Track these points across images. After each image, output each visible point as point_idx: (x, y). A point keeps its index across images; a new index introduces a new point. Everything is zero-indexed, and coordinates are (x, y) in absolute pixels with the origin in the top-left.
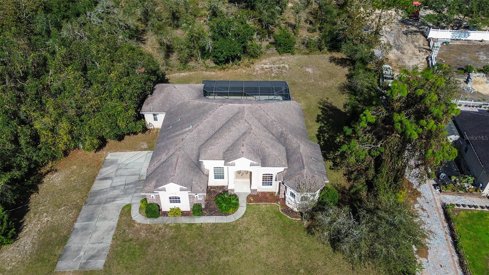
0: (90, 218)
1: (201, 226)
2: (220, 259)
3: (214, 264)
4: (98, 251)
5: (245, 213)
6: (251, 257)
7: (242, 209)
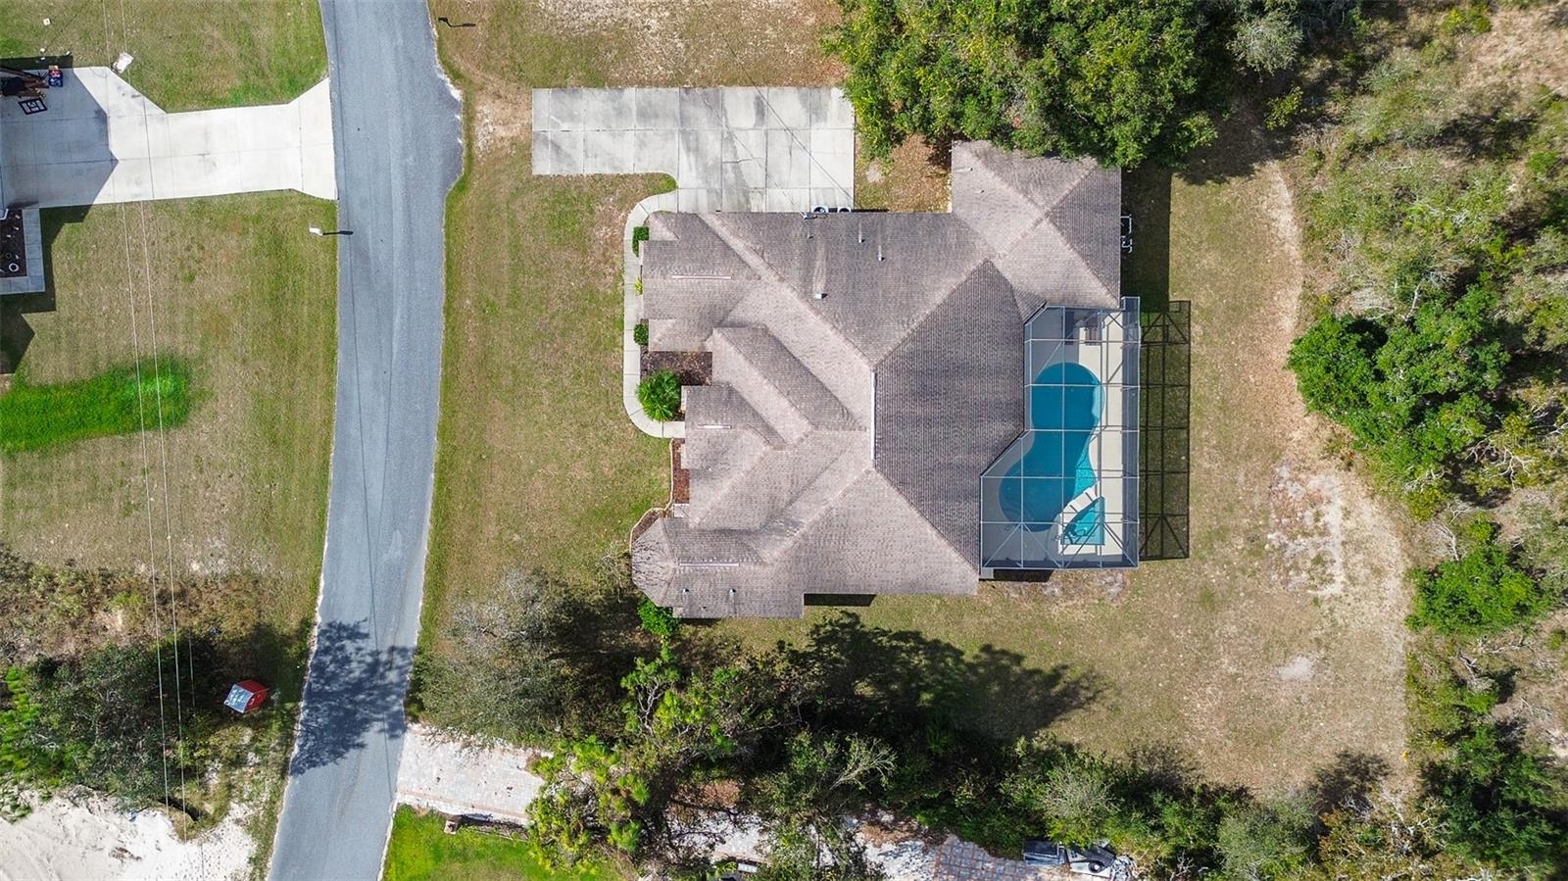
0: (644, 115)
1: (616, 345)
2: (545, 387)
3: (536, 377)
4: (569, 156)
5: (645, 435)
7: (655, 429)
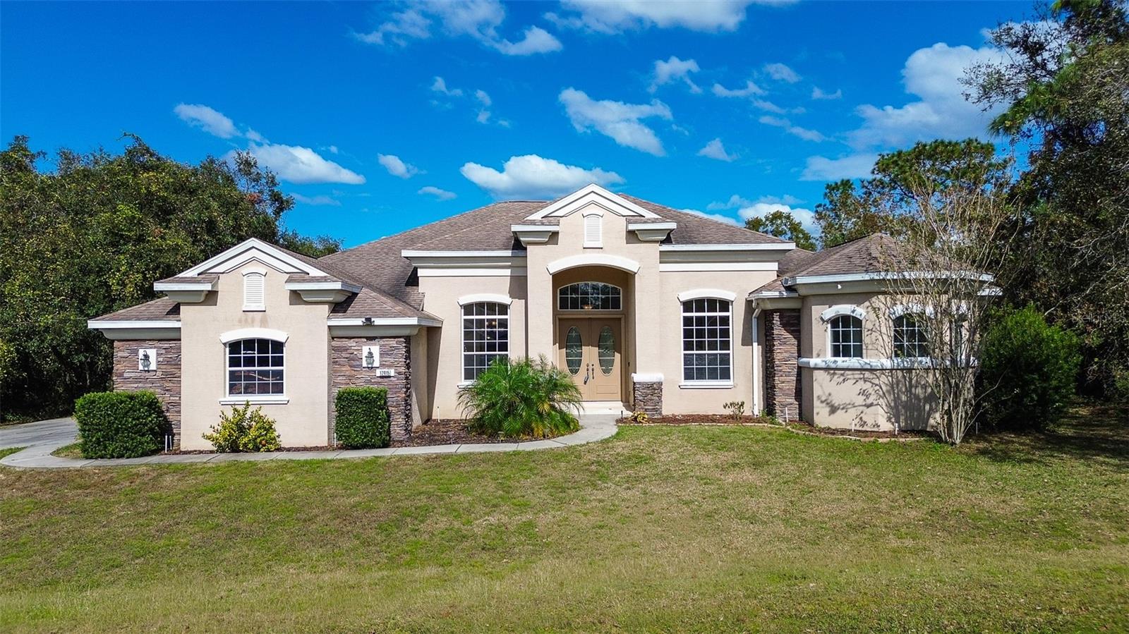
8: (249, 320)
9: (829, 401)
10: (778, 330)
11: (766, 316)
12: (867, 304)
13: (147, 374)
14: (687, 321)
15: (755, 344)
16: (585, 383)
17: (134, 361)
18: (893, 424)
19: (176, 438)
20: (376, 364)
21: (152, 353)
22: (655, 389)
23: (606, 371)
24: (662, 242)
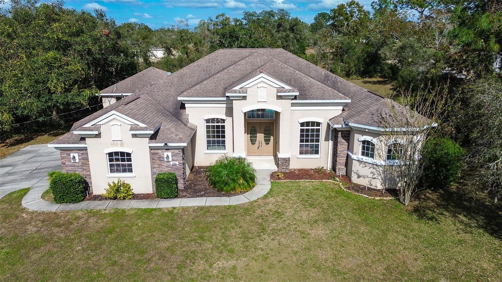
1: (171, 212)
2: (211, 266)
3: (195, 275)
5: (269, 193)
6: (295, 259)
7: (262, 188)
8: (116, 144)
9: (357, 173)
10: (340, 139)
11: (336, 131)
12: (378, 138)
13: (75, 163)
14: (302, 131)
15: (330, 141)
16: (258, 149)
17: (69, 158)
18: (383, 186)
19: (91, 188)
20: (170, 160)
21: (76, 155)
22: (287, 160)
23: (267, 144)
24: (292, 99)
